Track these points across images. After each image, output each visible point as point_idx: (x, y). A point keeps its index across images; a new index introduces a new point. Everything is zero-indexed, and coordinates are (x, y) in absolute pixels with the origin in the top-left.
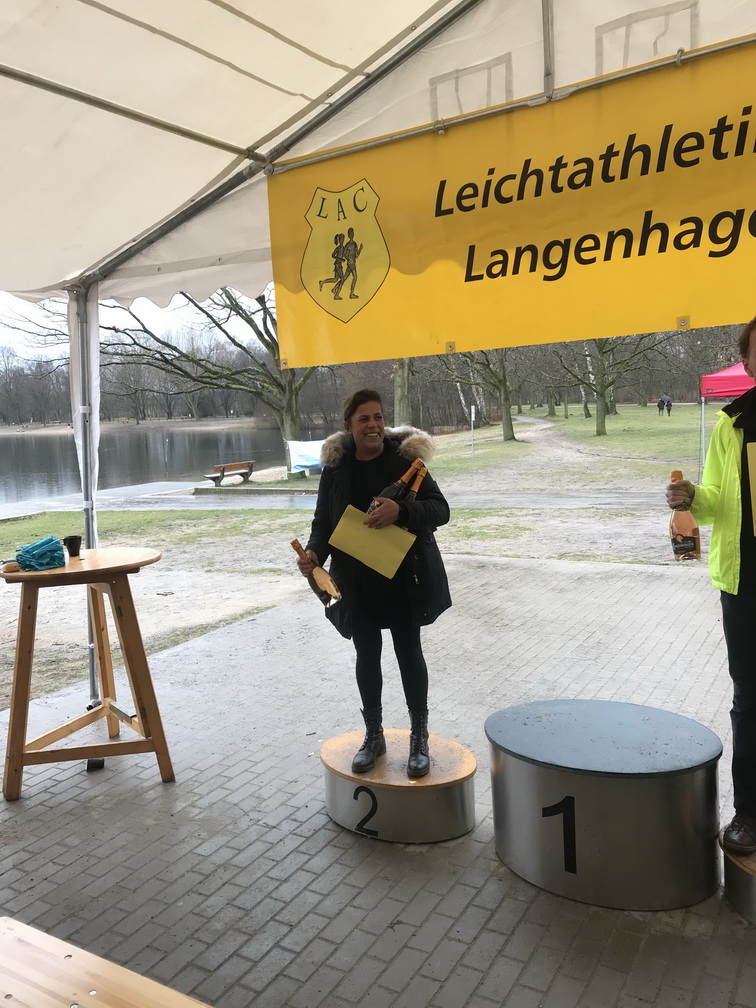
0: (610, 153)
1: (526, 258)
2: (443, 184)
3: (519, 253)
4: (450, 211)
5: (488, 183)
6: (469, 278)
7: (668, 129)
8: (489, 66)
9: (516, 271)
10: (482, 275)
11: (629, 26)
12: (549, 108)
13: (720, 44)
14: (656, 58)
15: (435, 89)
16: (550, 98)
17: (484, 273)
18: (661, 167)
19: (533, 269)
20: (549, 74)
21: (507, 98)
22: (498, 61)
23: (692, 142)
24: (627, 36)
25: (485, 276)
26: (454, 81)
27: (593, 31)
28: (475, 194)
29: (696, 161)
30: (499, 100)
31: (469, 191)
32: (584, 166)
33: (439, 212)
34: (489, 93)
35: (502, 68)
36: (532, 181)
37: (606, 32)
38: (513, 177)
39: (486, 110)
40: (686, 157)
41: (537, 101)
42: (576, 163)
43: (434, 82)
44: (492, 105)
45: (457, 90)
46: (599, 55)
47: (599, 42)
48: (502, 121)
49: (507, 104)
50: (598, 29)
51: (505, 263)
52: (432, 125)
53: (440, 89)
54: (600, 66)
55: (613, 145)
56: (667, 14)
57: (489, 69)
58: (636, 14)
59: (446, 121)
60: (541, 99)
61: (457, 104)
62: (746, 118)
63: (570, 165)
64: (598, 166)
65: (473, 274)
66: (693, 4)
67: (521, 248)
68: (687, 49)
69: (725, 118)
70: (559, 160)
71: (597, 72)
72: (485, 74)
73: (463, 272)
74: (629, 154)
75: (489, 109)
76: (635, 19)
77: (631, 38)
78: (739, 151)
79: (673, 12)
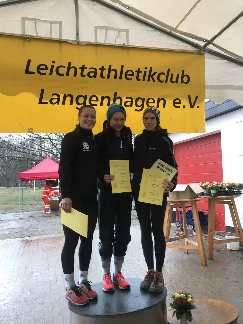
0: (103, 69)
1: (68, 99)
2: (29, 61)
3: (65, 97)
4: (33, 73)
5: (52, 67)
6: (41, 102)
7: (122, 67)
8: (51, 23)
9: (64, 103)
10: (48, 102)
11: (107, 30)
12: (77, 47)
13: (142, 47)
14: (116, 43)
15: (25, 22)
16: (78, 43)
17: (48, 101)
18: (120, 78)
19: (71, 103)
20: (78, 34)
21: (59, 37)
22: (55, 22)
23: (130, 73)
25: (49, 103)
26: (34, 22)
27: (94, 27)
28: (46, 69)
29: (131, 79)
30: (55, 36)
31: (43, 67)
32: (93, 70)
33: (27, 72)
34: (51, 33)
35: (58, 25)
36: (72, 71)
37: (98, 29)
38: (64, 67)
39: (49, 38)
40: (129, 77)
41: (72, 42)
42: (90, 68)
43: (24, 19)
44: (52, 37)
45: (35, 26)
46: (96, 35)
47: (96, 31)
48: (57, 45)
49: (59, 39)
50: (95, 27)
51: (59, 99)
52: (24, 35)
53: (27, 23)
54: (96, 39)
55: (104, 66)
56: (119, 31)
57: (51, 24)
58: (109, 27)
59: (30, 36)
60: (75, 42)
61: (35, 31)
62: (146, 70)
63: (88, 68)
64: (99, 72)
65: (43, 101)
66: (127, 31)
67: (66, 95)
68: (126, 44)
69: (140, 68)
70: (83, 66)
71: (95, 41)
72: (49, 25)
73: (38, 100)
74: (110, 71)
75: (51, 38)
76: (108, 28)
77: (107, 34)
78: (144, 80)
79: (121, 31)
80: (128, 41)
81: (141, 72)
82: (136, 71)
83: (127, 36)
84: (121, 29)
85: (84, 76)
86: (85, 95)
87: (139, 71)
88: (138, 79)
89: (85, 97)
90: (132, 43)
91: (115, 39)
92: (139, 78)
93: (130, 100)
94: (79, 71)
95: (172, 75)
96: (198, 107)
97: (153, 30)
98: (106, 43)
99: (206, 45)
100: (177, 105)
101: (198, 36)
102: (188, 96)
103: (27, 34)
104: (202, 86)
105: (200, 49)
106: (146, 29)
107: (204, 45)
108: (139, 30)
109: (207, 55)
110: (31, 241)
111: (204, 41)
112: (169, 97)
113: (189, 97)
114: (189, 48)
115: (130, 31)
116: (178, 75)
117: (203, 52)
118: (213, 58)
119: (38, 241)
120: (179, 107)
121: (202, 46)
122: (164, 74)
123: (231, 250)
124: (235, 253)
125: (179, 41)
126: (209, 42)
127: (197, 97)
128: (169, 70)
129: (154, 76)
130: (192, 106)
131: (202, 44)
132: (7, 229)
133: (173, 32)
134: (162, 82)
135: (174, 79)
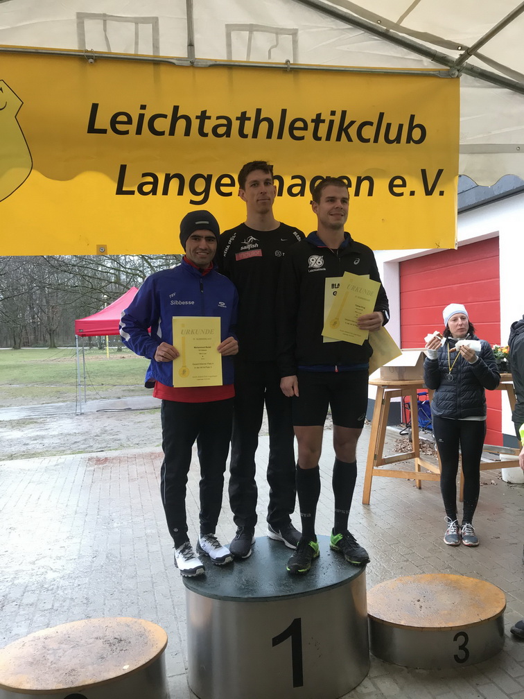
0: (243, 118)
1: (174, 184)
2: (95, 107)
3: (168, 178)
4: (104, 131)
5: (141, 117)
6: (120, 191)
7: (284, 112)
8: (137, 21)
9: (165, 192)
10: (134, 191)
11: (251, 32)
12: (191, 71)
13: (327, 66)
14: (270, 61)
15: (83, 23)
16: (192, 63)
17: (135, 189)
18: (280, 136)
19: (180, 192)
20: (191, 45)
21: (154, 52)
22: (145, 20)
23: (299, 124)
24: (250, 39)
25: (136, 192)
26: (102, 21)
27: (224, 26)
28: (130, 122)
29: (302, 138)
30: (146, 50)
31: (123, 118)
32: (225, 122)
33: (92, 129)
34: (137, 43)
35: (150, 26)
36: (181, 124)
37: (234, 30)
38: (165, 116)
39: (133, 55)
40: (297, 133)
41: (180, 62)
42: (218, 118)
43: (81, 17)
44: (139, 53)
45: (105, 30)
46: (229, 45)
47: (228, 36)
48: (150, 69)
49: (154, 57)
50: (227, 25)
51: (155, 183)
52: (82, 51)
53: (88, 24)
54: (229, 52)
55: (246, 112)
56: (277, 34)
57: (136, 24)
58: (257, 26)
59: (96, 52)
60: (186, 62)
61: (105, 42)
62: (332, 118)
63: (213, 118)
64: (236, 125)
65: (124, 189)
66: (294, 33)
67: (170, 174)
68: (292, 62)
69: (320, 114)
70: (204, 113)
71: (228, 56)
72: (132, 26)
73: (115, 186)
74: (258, 121)
75: (138, 55)
76: (255, 29)
77: (252, 41)
78: (328, 138)
79: (281, 34)
80: (295, 55)
81: (323, 121)
82: (313, 121)
83: (295, 42)
84: (282, 29)
85: (206, 135)
86: (208, 175)
87: (318, 120)
88: (316, 138)
89: (208, 179)
90: (304, 60)
91: (270, 51)
92: (319, 135)
93: (298, 181)
94: (195, 124)
95: (389, 125)
96: (442, 193)
97: (350, 27)
98: (251, 60)
99: (463, 58)
100: (396, 190)
101: (446, 39)
102: (422, 170)
103: (89, 49)
104: (452, 148)
105: (451, 67)
106: (334, 27)
107: (459, 58)
108: (320, 29)
109: (465, 78)
110: (106, 459)
111: (460, 48)
112: (382, 173)
113: (424, 172)
114: (426, 64)
115: (299, 32)
116: (401, 126)
117: (457, 73)
118: (479, 85)
119: (119, 460)
120: (401, 194)
121: (455, 60)
122: (371, 124)
123: (509, 483)
124: (517, 488)
125: (405, 50)
126: (470, 51)
127: (440, 172)
128: (382, 115)
129: (350, 130)
130: (429, 192)
131: (455, 55)
132: (58, 435)
133: (391, 30)
134: (368, 141)
135: (392, 136)
